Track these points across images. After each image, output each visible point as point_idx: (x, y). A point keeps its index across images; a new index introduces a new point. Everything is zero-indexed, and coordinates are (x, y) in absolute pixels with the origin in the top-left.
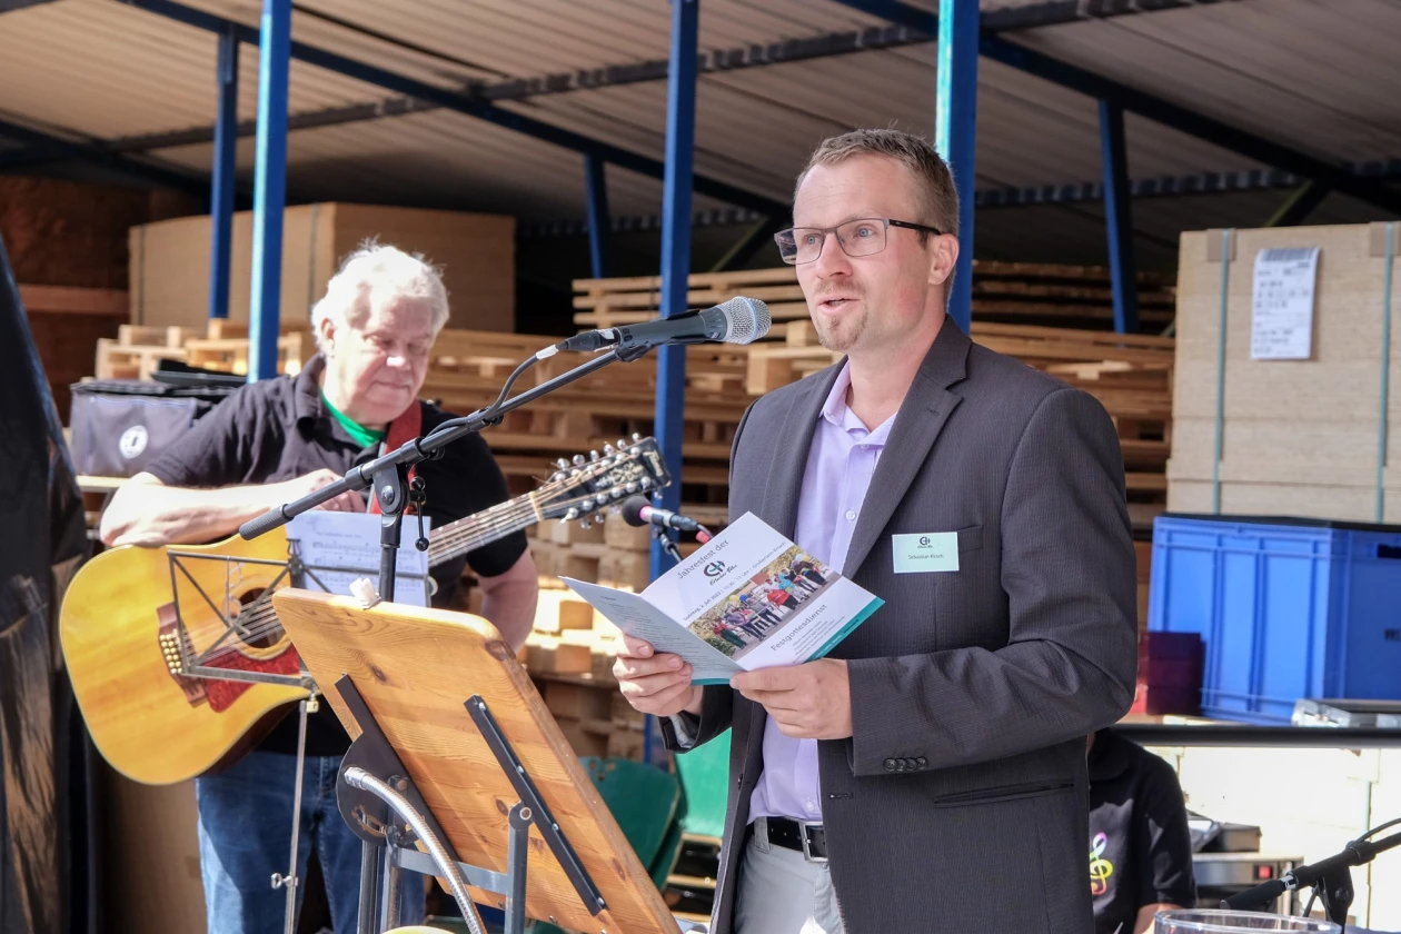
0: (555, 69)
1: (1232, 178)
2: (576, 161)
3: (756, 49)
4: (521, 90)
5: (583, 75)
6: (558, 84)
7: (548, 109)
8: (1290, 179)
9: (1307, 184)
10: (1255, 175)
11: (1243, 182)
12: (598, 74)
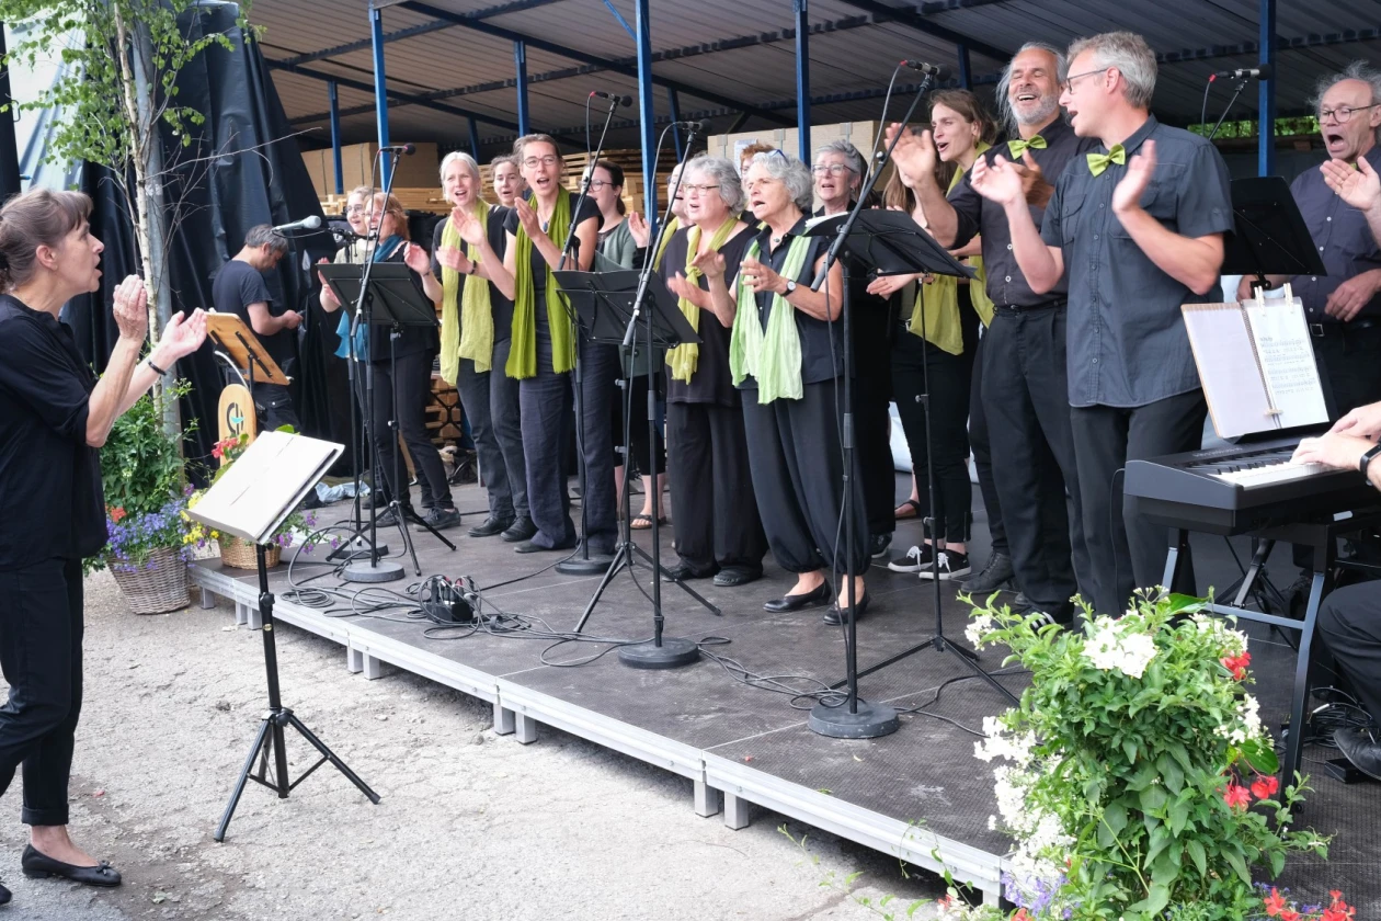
0: (458, 86)
1: (714, 112)
2: (465, 121)
3: (538, 75)
4: (444, 94)
5: (469, 88)
6: (459, 92)
7: (455, 102)
8: (736, 111)
9: (743, 113)
10: (722, 110)
11: (718, 113)
12: (475, 87)
